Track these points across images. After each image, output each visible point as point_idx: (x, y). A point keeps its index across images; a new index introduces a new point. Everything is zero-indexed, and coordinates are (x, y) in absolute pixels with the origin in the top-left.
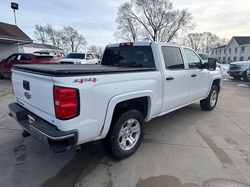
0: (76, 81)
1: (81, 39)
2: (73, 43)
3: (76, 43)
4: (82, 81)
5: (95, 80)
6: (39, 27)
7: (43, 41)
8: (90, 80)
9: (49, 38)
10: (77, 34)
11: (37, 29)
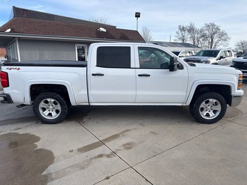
0: (8, 69)
1: (222, 34)
2: (212, 41)
3: (215, 40)
4: (11, 69)
5: (19, 69)
6: (181, 27)
7: (183, 40)
8: (16, 69)
9: (189, 36)
10: (219, 29)
11: (180, 29)
